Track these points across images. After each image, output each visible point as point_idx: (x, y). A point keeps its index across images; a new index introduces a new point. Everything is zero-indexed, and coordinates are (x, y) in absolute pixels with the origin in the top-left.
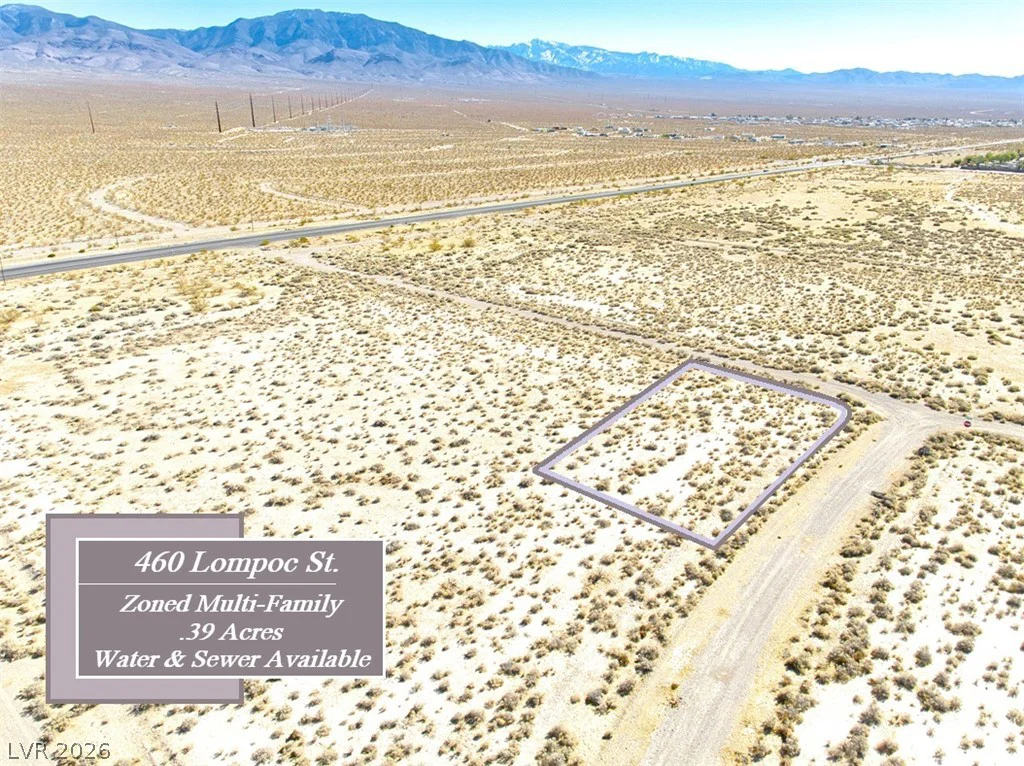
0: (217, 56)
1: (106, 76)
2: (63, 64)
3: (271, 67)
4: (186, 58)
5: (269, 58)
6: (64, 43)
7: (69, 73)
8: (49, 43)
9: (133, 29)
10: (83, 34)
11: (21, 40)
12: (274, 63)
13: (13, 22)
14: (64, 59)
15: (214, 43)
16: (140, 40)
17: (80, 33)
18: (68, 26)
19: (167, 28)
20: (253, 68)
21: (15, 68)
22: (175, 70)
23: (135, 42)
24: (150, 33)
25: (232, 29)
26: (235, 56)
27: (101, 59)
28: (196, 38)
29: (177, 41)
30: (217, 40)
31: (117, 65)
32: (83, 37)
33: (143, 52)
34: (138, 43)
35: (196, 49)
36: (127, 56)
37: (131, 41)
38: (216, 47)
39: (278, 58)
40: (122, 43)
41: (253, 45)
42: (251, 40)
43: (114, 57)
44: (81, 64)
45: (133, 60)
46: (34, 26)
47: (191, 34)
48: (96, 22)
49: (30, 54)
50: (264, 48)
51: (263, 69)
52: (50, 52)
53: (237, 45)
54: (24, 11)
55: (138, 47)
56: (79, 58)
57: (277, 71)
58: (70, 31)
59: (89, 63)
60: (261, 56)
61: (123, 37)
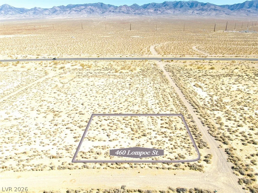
0: (236, 11)
1: (206, 17)
2: (197, 15)
3: (251, 14)
4: (228, 12)
5: (252, 11)
6: (199, 10)
7: (198, 17)
8: (196, 10)
9: (217, 5)
10: (205, 7)
11: (190, 9)
12: (254, 13)
13: (190, 5)
14: (198, 13)
15: (237, 8)
16: (218, 8)
17: (204, 7)
18: (202, 5)
19: (226, 5)
20: (246, 14)
21: (186, 16)
22: (224, 15)
23: (216, 9)
24: (221, 6)
25: (244, 4)
26: (242, 11)
27: (206, 13)
28: (233, 7)
29: (228, 8)
30: (238, 7)
31: (210, 14)
32: (204, 8)
33: (217, 11)
34: (217, 9)
35: (231, 10)
36: (213, 12)
37: (215, 8)
38: (238, 9)
39: (255, 11)
40: (213, 9)
41: (249, 8)
42: (248, 7)
43: (209, 13)
44: (201, 15)
45: (214, 13)
46: (194, 6)
47: (232, 6)
48: (208, 4)
49: (191, 12)
50: (251, 9)
51: (249, 14)
52: (196, 12)
53: (244, 8)
54: (193, 2)
55: (217, 10)
56: (201, 13)
57: (253, 15)
58: (202, 6)
59: (203, 14)
60: (250, 11)
61: (213, 7)
